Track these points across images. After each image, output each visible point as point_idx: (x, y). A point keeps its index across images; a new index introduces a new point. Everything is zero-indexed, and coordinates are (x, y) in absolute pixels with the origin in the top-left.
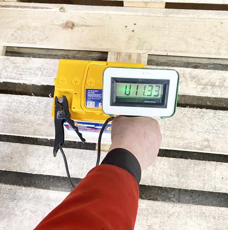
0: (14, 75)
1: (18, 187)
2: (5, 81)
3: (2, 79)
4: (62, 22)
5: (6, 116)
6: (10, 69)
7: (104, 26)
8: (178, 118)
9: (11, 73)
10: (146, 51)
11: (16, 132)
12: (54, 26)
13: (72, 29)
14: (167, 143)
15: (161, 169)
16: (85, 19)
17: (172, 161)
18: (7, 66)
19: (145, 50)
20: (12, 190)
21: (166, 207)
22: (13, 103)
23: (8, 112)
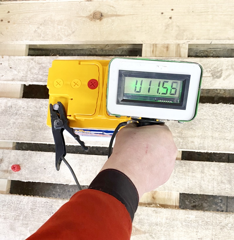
0: (41, 77)
1: (55, 200)
2: (31, 84)
3: (28, 82)
4: (88, 13)
5: (35, 123)
6: (35, 70)
7: (137, 14)
8: (227, 117)
9: (37, 74)
10: (187, 41)
11: (47, 140)
12: (81, 18)
13: (100, 20)
14: (216, 145)
15: (210, 176)
16: (114, 8)
17: (223, 166)
18: (32, 68)
19: (186, 39)
20: (48, 204)
21: (218, 218)
22: (41, 109)
23: (37, 118)
